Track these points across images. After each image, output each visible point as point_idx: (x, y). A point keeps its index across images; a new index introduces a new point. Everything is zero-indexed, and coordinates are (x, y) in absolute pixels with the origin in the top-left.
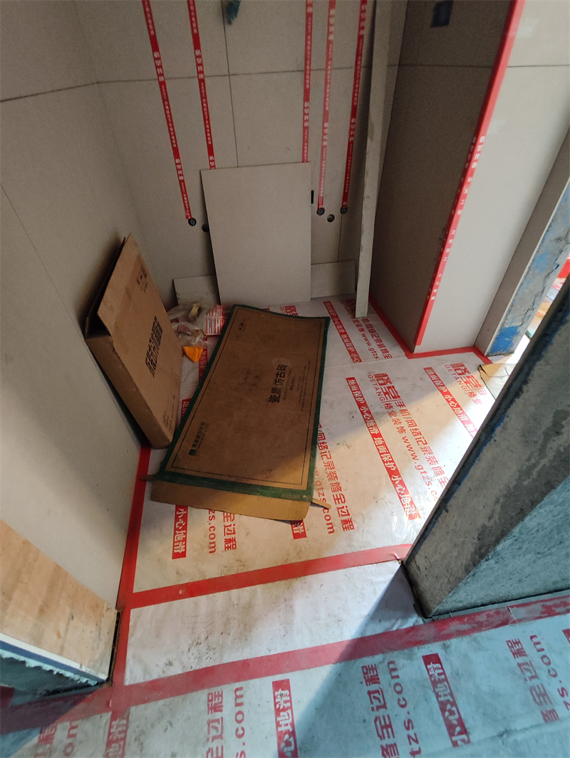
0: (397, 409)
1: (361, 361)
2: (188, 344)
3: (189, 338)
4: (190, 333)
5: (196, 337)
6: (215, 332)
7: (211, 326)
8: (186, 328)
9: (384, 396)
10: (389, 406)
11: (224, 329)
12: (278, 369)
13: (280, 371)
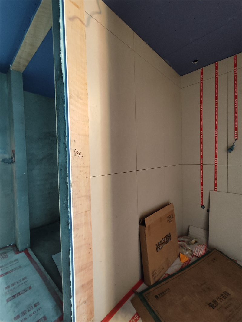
2: (183, 253)
3: (184, 250)
4: (186, 249)
5: (187, 251)
6: (198, 255)
7: (197, 251)
8: (185, 246)
11: (203, 256)
12: (224, 293)
13: (224, 295)
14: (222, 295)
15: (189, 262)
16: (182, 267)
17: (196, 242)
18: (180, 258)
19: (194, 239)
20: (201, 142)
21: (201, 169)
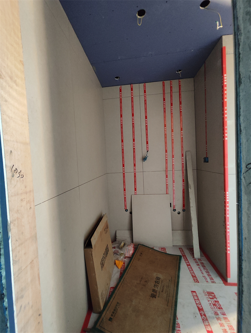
0: (221, 316)
1: (198, 282)
2: (118, 260)
3: (118, 256)
4: (119, 254)
5: (121, 256)
6: (129, 255)
7: (128, 253)
8: (118, 252)
9: (213, 306)
10: (216, 314)
11: (133, 254)
12: (156, 279)
13: (157, 280)
14: (156, 282)
15: (124, 266)
16: (121, 273)
17: (124, 245)
18: (116, 265)
19: (123, 242)
20: (123, 152)
21: (124, 177)
